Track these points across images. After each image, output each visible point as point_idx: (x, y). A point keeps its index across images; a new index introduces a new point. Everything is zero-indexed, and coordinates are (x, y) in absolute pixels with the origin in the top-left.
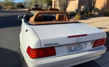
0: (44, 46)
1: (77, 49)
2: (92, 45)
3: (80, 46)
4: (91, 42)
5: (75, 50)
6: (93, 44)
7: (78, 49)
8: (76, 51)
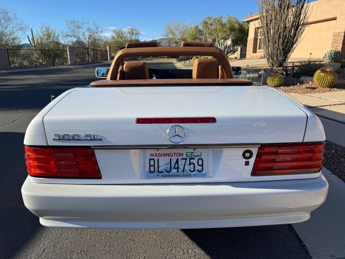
0: (54, 139)
1: (181, 167)
2: (247, 164)
3: (195, 161)
4: (242, 150)
5: (174, 171)
6: (252, 161)
7: (187, 168)
8: (174, 176)
